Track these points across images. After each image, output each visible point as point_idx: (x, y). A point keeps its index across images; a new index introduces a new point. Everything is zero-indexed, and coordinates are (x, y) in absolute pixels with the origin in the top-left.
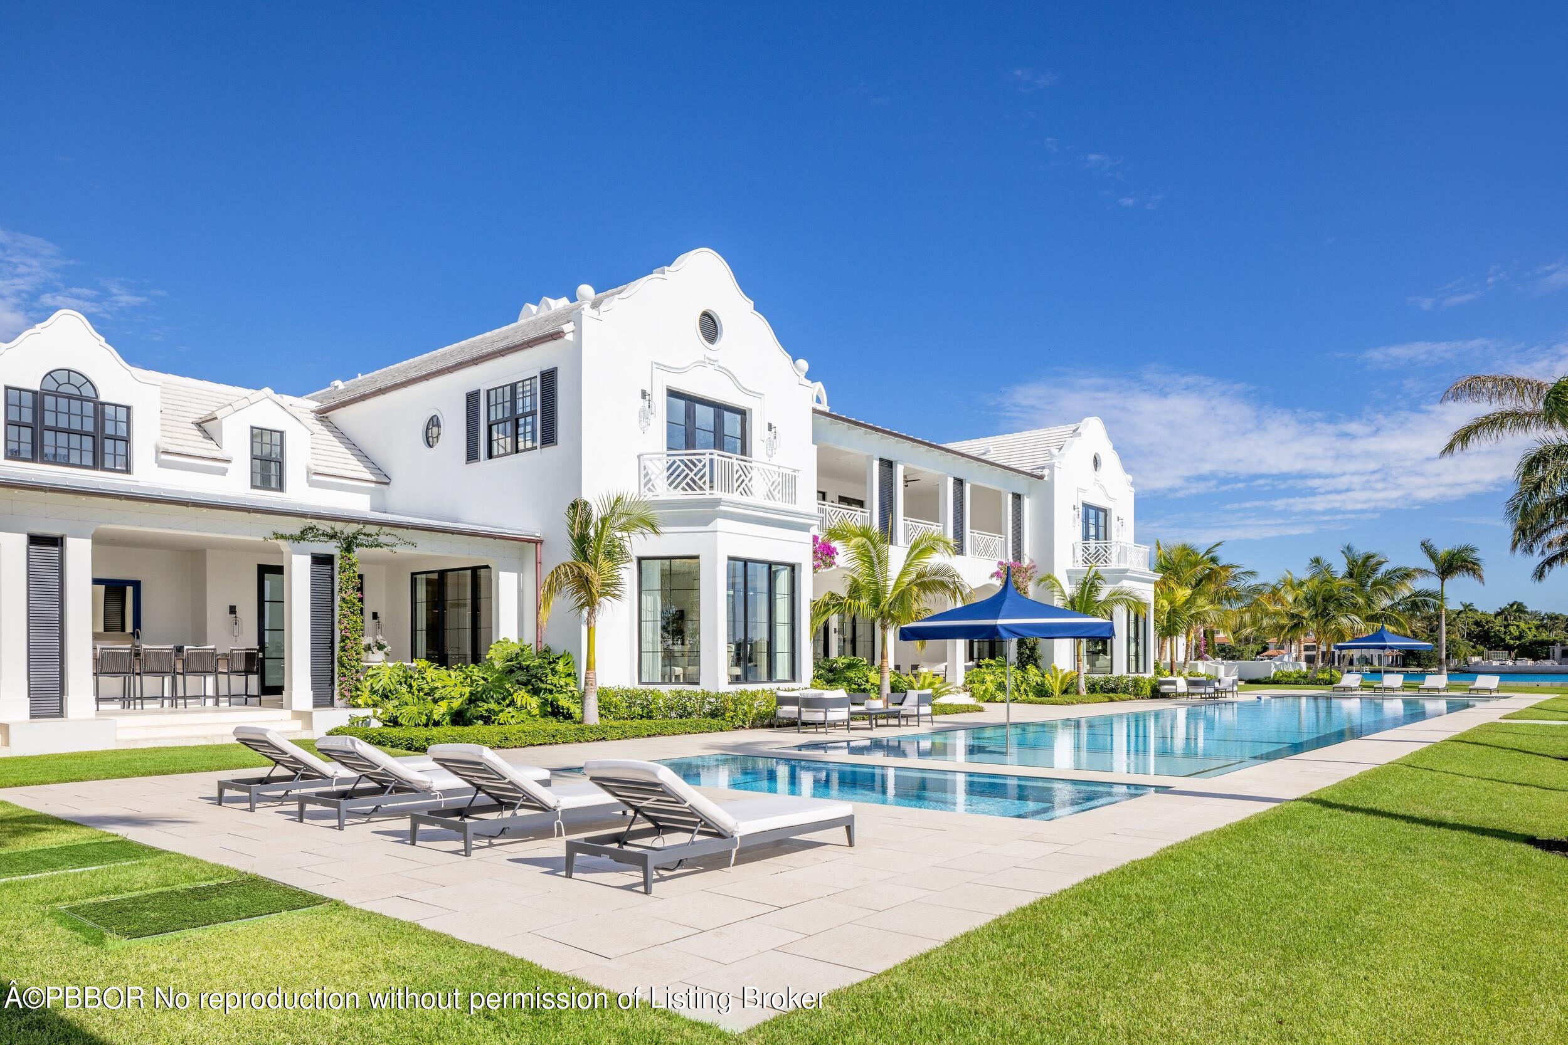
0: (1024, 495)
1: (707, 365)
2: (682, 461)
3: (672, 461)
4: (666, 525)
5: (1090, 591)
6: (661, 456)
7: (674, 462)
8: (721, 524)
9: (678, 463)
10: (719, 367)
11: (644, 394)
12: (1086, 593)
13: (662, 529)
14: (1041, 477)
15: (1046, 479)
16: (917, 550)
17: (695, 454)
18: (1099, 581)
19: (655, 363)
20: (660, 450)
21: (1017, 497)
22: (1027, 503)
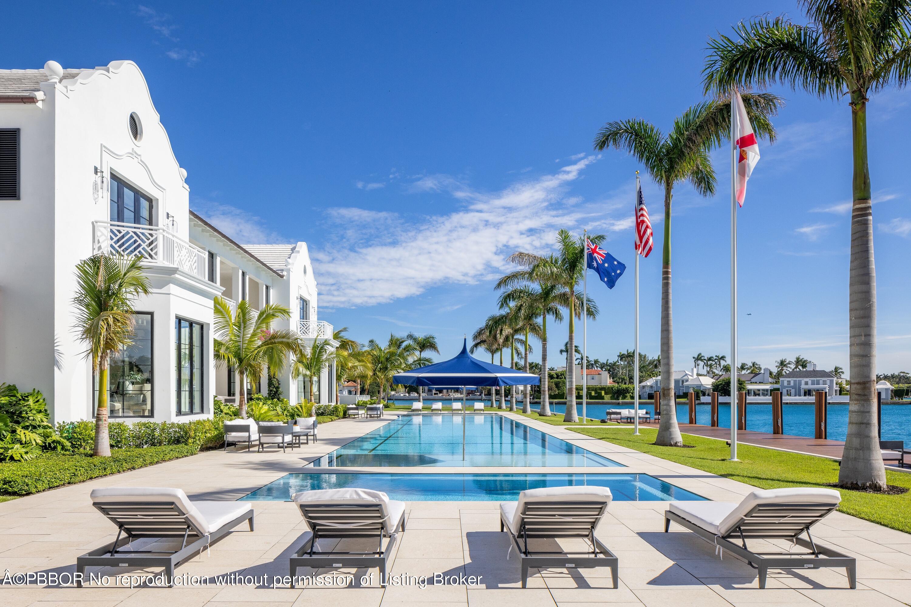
0: (270, 287)
1: (134, 157)
2: (135, 233)
3: (125, 231)
4: (152, 287)
5: (320, 352)
6: (106, 224)
7: (128, 233)
8: (173, 288)
9: (132, 234)
10: (141, 160)
11: (96, 171)
12: (317, 354)
13: (150, 290)
14: (282, 277)
15: (284, 278)
16: (261, 319)
17: (139, 228)
18: (327, 346)
19: (104, 147)
20: (106, 220)
21: (267, 287)
22: (272, 291)
